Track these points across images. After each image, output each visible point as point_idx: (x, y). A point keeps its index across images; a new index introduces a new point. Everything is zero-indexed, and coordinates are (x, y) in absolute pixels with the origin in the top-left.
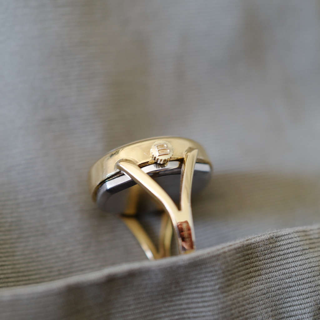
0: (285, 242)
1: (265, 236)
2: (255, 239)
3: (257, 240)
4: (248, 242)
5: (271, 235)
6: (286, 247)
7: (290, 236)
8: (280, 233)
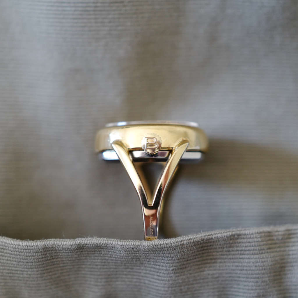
0: (245, 240)
1: (228, 233)
2: (217, 235)
3: (219, 237)
4: (209, 237)
5: (234, 233)
6: (245, 245)
7: (252, 236)
8: (243, 232)
